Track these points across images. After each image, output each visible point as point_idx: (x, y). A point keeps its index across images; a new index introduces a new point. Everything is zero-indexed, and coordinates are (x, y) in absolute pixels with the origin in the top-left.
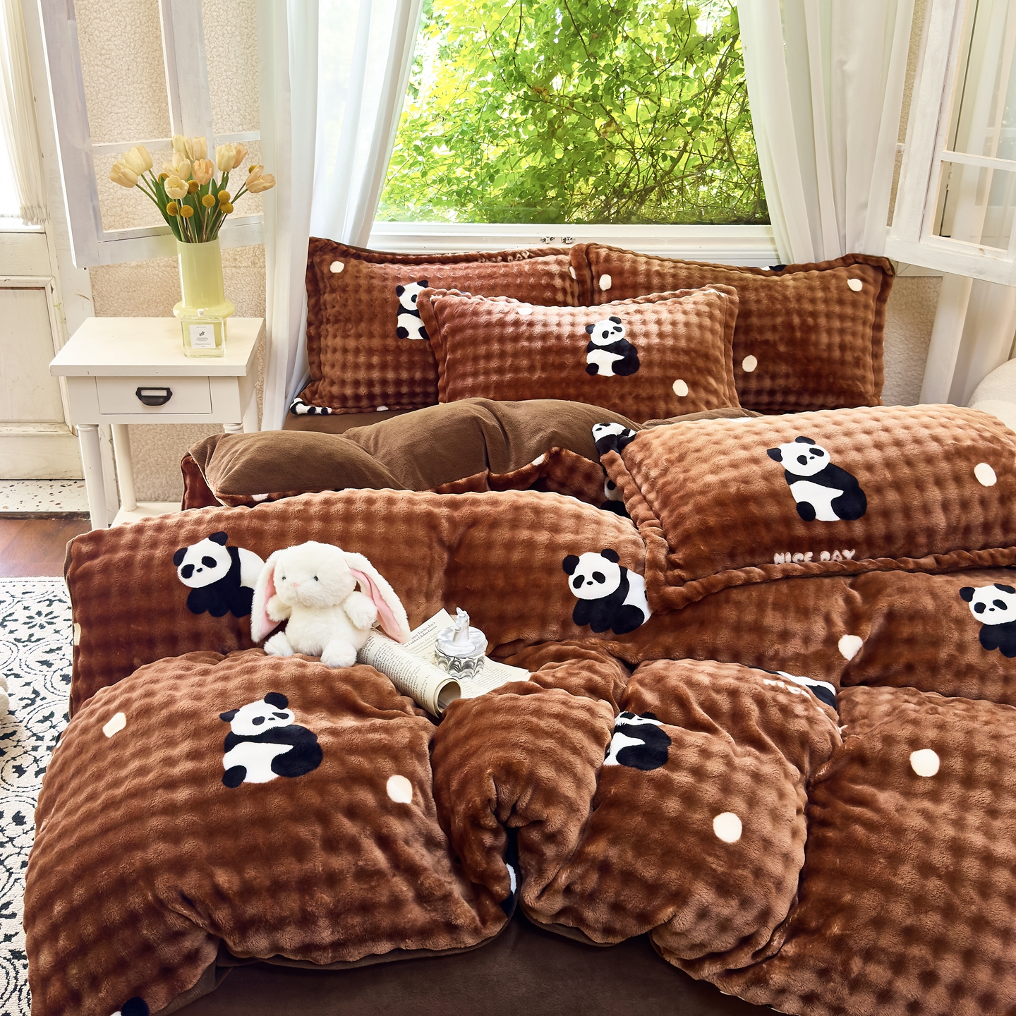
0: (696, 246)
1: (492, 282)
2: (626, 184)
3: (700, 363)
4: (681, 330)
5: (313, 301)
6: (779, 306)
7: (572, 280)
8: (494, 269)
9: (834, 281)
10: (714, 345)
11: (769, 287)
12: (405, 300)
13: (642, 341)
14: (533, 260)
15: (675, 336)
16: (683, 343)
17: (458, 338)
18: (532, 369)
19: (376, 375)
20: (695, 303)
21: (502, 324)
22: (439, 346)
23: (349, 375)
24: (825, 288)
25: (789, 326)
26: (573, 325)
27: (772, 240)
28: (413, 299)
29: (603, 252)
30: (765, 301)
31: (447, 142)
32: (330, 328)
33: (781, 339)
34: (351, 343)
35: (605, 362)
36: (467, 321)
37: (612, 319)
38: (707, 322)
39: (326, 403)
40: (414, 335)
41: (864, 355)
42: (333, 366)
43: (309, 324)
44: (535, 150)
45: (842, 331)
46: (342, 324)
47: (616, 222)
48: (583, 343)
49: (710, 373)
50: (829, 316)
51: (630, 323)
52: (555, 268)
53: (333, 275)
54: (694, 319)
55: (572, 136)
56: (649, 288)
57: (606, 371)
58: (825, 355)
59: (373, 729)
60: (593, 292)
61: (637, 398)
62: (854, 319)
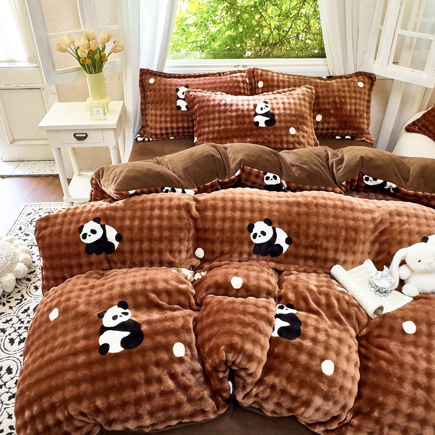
0: (296, 68)
1: (215, 85)
2: (267, 41)
3: (300, 120)
4: (293, 106)
5: (143, 94)
6: (330, 94)
7: (247, 83)
8: (216, 80)
9: (352, 83)
10: (305, 112)
11: (327, 86)
12: (180, 94)
13: (277, 112)
14: (231, 75)
15: (290, 109)
16: (293, 112)
17: (201, 111)
18: (232, 124)
19: (169, 125)
20: (298, 94)
21: (219, 105)
22: (193, 114)
23: (158, 126)
24: (349, 86)
25: (335, 102)
26: (248, 105)
27: (327, 65)
28: (183, 93)
29: (260, 72)
30: (325, 92)
31: (196, 26)
32: (150, 106)
33: (332, 108)
34: (158, 112)
35: (261, 121)
36: (205, 104)
37: (265, 102)
38: (303, 102)
39: (149, 137)
40: (184, 109)
41: (363, 113)
42: (151, 122)
43: (142, 104)
44: (231, 29)
45: (355, 104)
46: (155, 104)
47: (264, 57)
48: (253, 113)
49: (304, 124)
50: (350, 98)
51: (272, 104)
52: (240, 79)
53: (150, 84)
54: (298, 101)
55: (246, 23)
56: (278, 87)
57: (262, 124)
58: (349, 114)
59: (166, 319)
60: (255, 88)
61: (275, 135)
62: (360, 99)
